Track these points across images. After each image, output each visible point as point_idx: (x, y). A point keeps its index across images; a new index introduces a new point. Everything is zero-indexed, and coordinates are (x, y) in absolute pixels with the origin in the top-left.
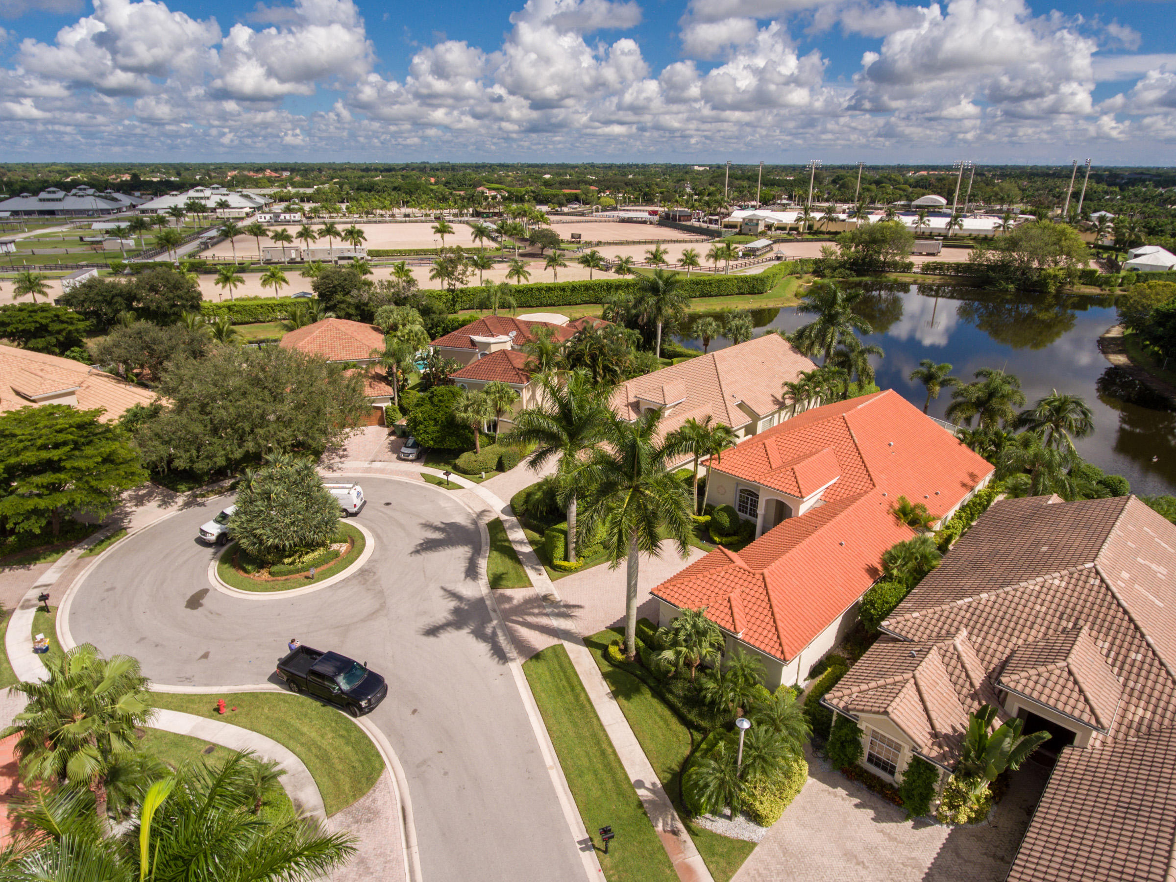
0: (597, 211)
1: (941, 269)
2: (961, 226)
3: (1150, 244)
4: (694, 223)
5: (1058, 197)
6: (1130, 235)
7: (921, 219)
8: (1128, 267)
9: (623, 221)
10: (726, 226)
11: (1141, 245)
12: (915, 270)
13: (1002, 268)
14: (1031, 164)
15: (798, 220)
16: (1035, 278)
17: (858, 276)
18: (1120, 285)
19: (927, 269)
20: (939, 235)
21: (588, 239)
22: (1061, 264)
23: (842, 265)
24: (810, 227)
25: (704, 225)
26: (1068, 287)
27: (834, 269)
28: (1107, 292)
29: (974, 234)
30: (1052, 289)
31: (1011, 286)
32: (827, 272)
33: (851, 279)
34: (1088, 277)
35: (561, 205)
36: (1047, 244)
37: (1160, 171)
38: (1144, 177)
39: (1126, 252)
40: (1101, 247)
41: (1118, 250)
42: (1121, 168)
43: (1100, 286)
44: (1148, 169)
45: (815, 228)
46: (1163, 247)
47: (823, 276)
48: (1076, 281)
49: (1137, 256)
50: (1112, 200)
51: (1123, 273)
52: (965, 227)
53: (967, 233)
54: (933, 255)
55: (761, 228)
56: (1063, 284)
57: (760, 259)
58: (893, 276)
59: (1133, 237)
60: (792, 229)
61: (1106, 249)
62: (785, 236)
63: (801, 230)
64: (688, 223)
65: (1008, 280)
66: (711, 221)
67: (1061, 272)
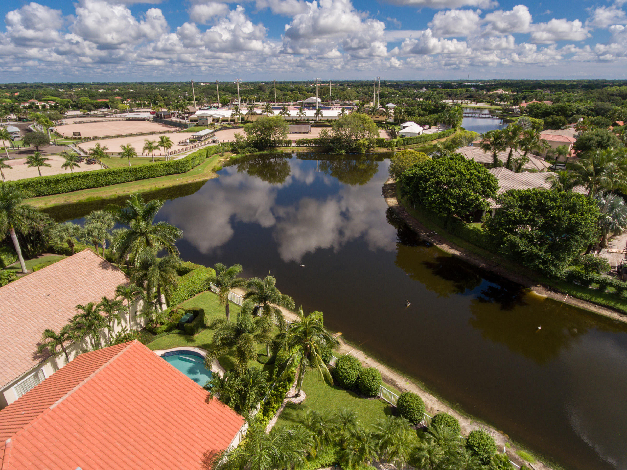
0: (116, 113)
1: (306, 143)
2: (322, 115)
3: (409, 121)
4: (174, 119)
5: (370, 97)
6: (400, 117)
7: (301, 112)
8: (400, 135)
9: (129, 119)
10: (192, 121)
11: (406, 121)
12: (293, 144)
13: (336, 141)
14: (366, 80)
15: (233, 115)
16: (354, 146)
17: (259, 151)
18: (396, 146)
19: (300, 143)
20: (312, 120)
21: (87, 136)
22: (366, 137)
23: (248, 145)
24: (243, 119)
25: (178, 120)
26: (372, 149)
27: (244, 148)
28: (391, 151)
29: (330, 119)
30: (364, 152)
31: (343, 151)
32: (239, 150)
33: (255, 153)
34: (381, 143)
35: (90, 110)
36: (357, 126)
37: (416, 83)
38: (409, 85)
39: (400, 125)
40: (388, 123)
41: (396, 124)
42: (401, 82)
43: (387, 147)
44: (411, 82)
45: (245, 119)
46: (415, 122)
47: (237, 153)
48: (375, 145)
49: (404, 127)
50: (394, 97)
51: (398, 138)
52: (324, 115)
53: (326, 119)
54: (307, 133)
55: (210, 121)
56: (369, 147)
57: (203, 143)
58: (281, 149)
59: (401, 117)
60: (231, 121)
61: (391, 124)
62: (227, 125)
63: (237, 121)
64: (169, 120)
65: (341, 147)
66: (183, 118)
67: (366, 142)
